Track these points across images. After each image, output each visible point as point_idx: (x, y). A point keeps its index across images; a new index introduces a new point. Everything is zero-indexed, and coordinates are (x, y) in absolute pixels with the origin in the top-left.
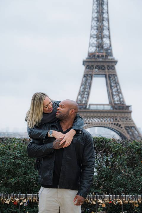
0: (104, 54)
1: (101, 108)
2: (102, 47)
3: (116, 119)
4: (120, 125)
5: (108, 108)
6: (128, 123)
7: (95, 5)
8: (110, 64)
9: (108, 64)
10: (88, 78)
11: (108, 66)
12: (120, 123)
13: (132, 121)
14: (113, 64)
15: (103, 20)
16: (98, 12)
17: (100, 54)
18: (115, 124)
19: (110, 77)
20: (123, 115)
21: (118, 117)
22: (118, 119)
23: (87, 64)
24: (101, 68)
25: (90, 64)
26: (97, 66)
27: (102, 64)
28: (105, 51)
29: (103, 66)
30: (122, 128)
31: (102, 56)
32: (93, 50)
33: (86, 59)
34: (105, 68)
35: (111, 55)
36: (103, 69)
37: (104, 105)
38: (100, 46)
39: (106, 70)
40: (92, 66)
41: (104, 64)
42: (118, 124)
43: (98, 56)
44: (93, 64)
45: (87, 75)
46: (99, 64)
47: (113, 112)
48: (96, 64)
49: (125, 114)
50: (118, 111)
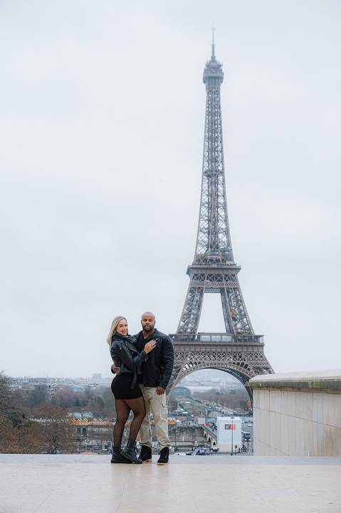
0: (221, 258)
1: (216, 339)
2: (217, 247)
3: (240, 357)
4: (247, 366)
5: (228, 339)
6: (258, 362)
7: (206, 185)
8: (230, 273)
9: (226, 272)
10: (196, 293)
11: (227, 275)
12: (246, 363)
13: (265, 359)
14: (234, 272)
15: (218, 207)
16: (210, 195)
17: (214, 258)
18: (238, 364)
19: (228, 292)
20: (250, 350)
21: (243, 353)
22: (243, 356)
23: (195, 272)
24: (216, 278)
25: (199, 272)
26: (210, 275)
27: (217, 272)
28: (221, 254)
29: (219, 275)
30: (249, 369)
31: (218, 260)
32: (202, 251)
33: (193, 264)
34: (222, 278)
35: (231, 260)
36: (219, 281)
37: (221, 334)
38: (213, 245)
39: (224, 281)
40: (203, 275)
41: (221, 272)
42: (243, 364)
43: (211, 260)
44: (203, 272)
45: (195, 288)
46: (212, 272)
47: (236, 345)
48: (208, 272)
49: (254, 348)
50: (242, 343)
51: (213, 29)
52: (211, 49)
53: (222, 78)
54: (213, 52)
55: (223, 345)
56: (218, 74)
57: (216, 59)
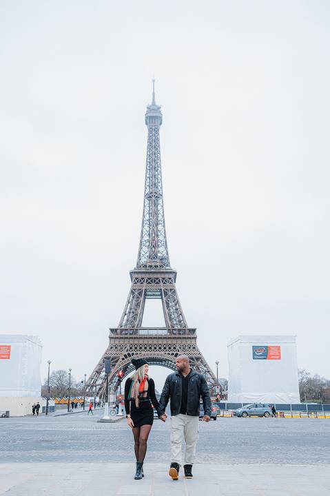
0: (158, 264)
2: (156, 256)
3: (175, 348)
5: (165, 333)
6: (191, 352)
8: (167, 276)
9: (163, 276)
10: (138, 297)
11: (164, 279)
14: (170, 276)
15: (157, 224)
17: (153, 264)
18: (173, 354)
19: (165, 293)
20: (184, 342)
21: (177, 345)
22: (177, 348)
23: (136, 276)
24: (155, 281)
25: (140, 276)
26: (150, 279)
27: (155, 276)
28: (159, 261)
29: (157, 279)
31: (156, 266)
32: (144, 260)
33: (135, 269)
34: (159, 281)
35: (168, 265)
39: (161, 284)
40: (142, 279)
41: (159, 276)
42: (177, 354)
43: (151, 266)
44: (143, 276)
45: (135, 290)
46: (151, 276)
47: (171, 338)
48: (148, 276)
49: (187, 340)
50: (177, 336)
51: (154, 81)
52: (152, 97)
53: (161, 118)
54: (154, 99)
55: (159, 338)
56: (157, 115)
57: (157, 104)
